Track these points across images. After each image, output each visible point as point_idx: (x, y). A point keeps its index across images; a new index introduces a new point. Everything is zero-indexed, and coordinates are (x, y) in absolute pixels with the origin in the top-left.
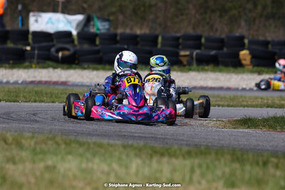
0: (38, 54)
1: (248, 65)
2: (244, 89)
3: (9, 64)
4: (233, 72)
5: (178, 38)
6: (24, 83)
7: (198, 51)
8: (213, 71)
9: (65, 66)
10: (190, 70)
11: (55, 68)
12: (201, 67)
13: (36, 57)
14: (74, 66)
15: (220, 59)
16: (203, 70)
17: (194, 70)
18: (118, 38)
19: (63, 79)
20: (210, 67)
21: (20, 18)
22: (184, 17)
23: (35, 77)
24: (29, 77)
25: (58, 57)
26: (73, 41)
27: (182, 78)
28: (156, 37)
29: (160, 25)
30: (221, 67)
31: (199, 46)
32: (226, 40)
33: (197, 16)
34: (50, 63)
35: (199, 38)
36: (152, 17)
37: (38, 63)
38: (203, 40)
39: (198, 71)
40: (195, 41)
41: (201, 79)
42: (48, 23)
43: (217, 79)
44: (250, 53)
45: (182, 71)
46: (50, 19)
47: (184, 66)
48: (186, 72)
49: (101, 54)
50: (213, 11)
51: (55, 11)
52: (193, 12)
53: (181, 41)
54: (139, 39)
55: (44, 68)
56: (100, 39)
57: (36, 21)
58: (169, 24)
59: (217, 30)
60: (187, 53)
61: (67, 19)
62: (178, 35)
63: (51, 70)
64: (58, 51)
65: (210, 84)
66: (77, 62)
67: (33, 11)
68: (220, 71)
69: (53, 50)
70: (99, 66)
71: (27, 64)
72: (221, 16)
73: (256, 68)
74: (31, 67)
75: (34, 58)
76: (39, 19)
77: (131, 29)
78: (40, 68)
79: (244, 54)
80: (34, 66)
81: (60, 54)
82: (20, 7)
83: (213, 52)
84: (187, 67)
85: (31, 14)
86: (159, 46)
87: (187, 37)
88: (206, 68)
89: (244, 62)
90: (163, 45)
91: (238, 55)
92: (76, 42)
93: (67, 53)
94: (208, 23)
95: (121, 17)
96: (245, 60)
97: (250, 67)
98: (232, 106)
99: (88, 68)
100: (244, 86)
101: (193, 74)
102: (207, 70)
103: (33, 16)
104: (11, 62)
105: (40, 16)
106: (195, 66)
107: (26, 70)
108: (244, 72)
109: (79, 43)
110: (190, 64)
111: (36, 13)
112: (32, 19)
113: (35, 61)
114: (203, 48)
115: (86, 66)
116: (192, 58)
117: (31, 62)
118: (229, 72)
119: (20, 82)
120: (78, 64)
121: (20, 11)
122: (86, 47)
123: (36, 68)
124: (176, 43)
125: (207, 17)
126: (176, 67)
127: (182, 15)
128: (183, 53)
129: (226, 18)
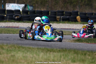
0: (9, 18)
1: (79, 21)
4: (74, 24)
5: (56, 12)
6: (4, 27)
8: (68, 23)
9: (18, 21)
10: (60, 23)
11: (14, 22)
12: (64, 22)
13: (8, 18)
14: (21, 21)
15: (70, 19)
16: (64, 23)
17: (61, 23)
18: (36, 12)
19: (17, 26)
20: (67, 22)
21: (3, 5)
22: (58, 5)
23: (7, 25)
24: (6, 25)
25: (15, 18)
26: (20, 13)
27: (57, 26)
28: (49, 12)
29: (50, 8)
30: (70, 22)
31: (63, 15)
32: (72, 13)
33: (62, 5)
34: (13, 20)
36: (47, 5)
37: (9, 20)
38: (64, 13)
39: (63, 23)
40: (62, 13)
41: (64, 26)
42: (12, 7)
43: (69, 26)
44: (80, 17)
45: (57, 23)
46: (13, 6)
47: (58, 21)
48: (58, 23)
49: (30, 17)
50: (68, 3)
51: (14, 3)
52: (61, 3)
53: (57, 13)
54: (43, 12)
55: (11, 22)
57: (8, 6)
58: (53, 7)
60: (59, 17)
61: (18, 6)
62: (56, 11)
63: (13, 23)
64: (15, 16)
65: (67, 27)
66: (22, 20)
67: (7, 3)
68: (70, 23)
69: (14, 16)
70: (29, 22)
71: (5, 21)
72: (70, 5)
73: (82, 22)
74: (6, 22)
75: (7, 19)
76: (9, 6)
77: (40, 9)
78: (9, 22)
79: (78, 17)
80: (7, 21)
81: (16, 18)
82: (3, 2)
84: (59, 22)
85: (6, 4)
86: (50, 15)
87: (59, 12)
88: (65, 22)
89: (78, 20)
90: (51, 14)
91: (76, 18)
92: (22, 13)
93: (18, 17)
94: (66, 7)
95: (37, 5)
96: (78, 19)
97: (80, 22)
99: (26, 22)
100: (78, 28)
101: (61, 24)
102: (65, 23)
103: (7, 4)
106: (61, 21)
107: (5, 23)
108: (78, 24)
109: (23, 14)
111: (8, 4)
112: (7, 6)
113: (8, 20)
114: (64, 16)
115: (25, 22)
117: (6, 20)
118: (73, 23)
119: (3, 27)
120: (22, 21)
122: (25, 15)
123: (8, 22)
124: (55, 14)
125: (66, 5)
126: (55, 22)
127: (57, 4)
128: (57, 17)
129: (72, 5)
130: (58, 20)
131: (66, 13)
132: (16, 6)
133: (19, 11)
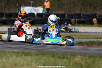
2: (93, 33)
3: (10, 25)
4: (90, 26)
5: (72, 15)
7: (78, 19)
8: (83, 26)
12: (79, 25)
15: (86, 22)
16: (80, 26)
17: (76, 26)
21: (17, 9)
28: (65, 15)
29: (68, 10)
30: (86, 25)
31: (80, 18)
32: (90, 15)
33: (81, 7)
35: (80, 14)
36: (65, 7)
38: (82, 15)
39: (78, 26)
40: (79, 16)
43: (84, 29)
44: (97, 20)
46: (28, 9)
49: (43, 21)
50: (87, 5)
51: (30, 6)
52: (80, 5)
53: (74, 16)
56: (45, 16)
58: (71, 10)
59: (88, 12)
60: (74, 20)
61: (34, 9)
64: (27, 20)
66: (34, 24)
68: (86, 26)
72: (90, 7)
73: (99, 25)
77: (58, 12)
79: (95, 20)
82: (17, 5)
83: (83, 20)
84: (74, 25)
85: (21, 7)
87: (76, 15)
88: (81, 25)
89: (94, 23)
90: (67, 17)
92: (36, 17)
94: (85, 10)
95: (54, 8)
96: (95, 22)
97: (97, 25)
98: (84, 38)
100: (94, 31)
102: (81, 26)
103: (22, 8)
104: (11, 24)
105: (25, 8)
106: (77, 24)
108: (94, 26)
111: (23, 7)
112: (22, 9)
115: (37, 25)
116: (76, 22)
118: (89, 26)
120: (34, 25)
121: (18, 6)
124: (72, 16)
125: (85, 7)
127: (76, 6)
128: (72, 20)
129: (92, 7)
130: (73, 23)
132: (31, 10)
133: (33, 14)
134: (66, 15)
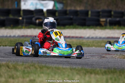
0: (26, 21)
5: (99, 12)
8: (118, 29)
10: (106, 28)
15: (122, 23)
17: (108, 29)
18: (68, 12)
20: (117, 27)
21: (16, 3)
24: (21, 34)
25: (36, 23)
30: (122, 27)
31: (110, 16)
35: (110, 12)
37: (26, 26)
38: (112, 13)
39: (110, 29)
40: (108, 14)
45: (101, 29)
47: (103, 26)
53: (101, 13)
62: (99, 10)
64: (36, 20)
69: (33, 19)
86: (89, 16)
87: (104, 11)
88: (114, 27)
90: (91, 15)
92: (46, 15)
102: (115, 29)
103: (23, 1)
105: (27, 2)
106: (108, 26)
107: (19, 30)
110: (106, 25)
113: (24, 25)
114: (112, 17)
124: (98, 14)
126: (98, 27)
128: (102, 20)
130: (103, 24)
131: (115, 12)
134: (90, 13)
